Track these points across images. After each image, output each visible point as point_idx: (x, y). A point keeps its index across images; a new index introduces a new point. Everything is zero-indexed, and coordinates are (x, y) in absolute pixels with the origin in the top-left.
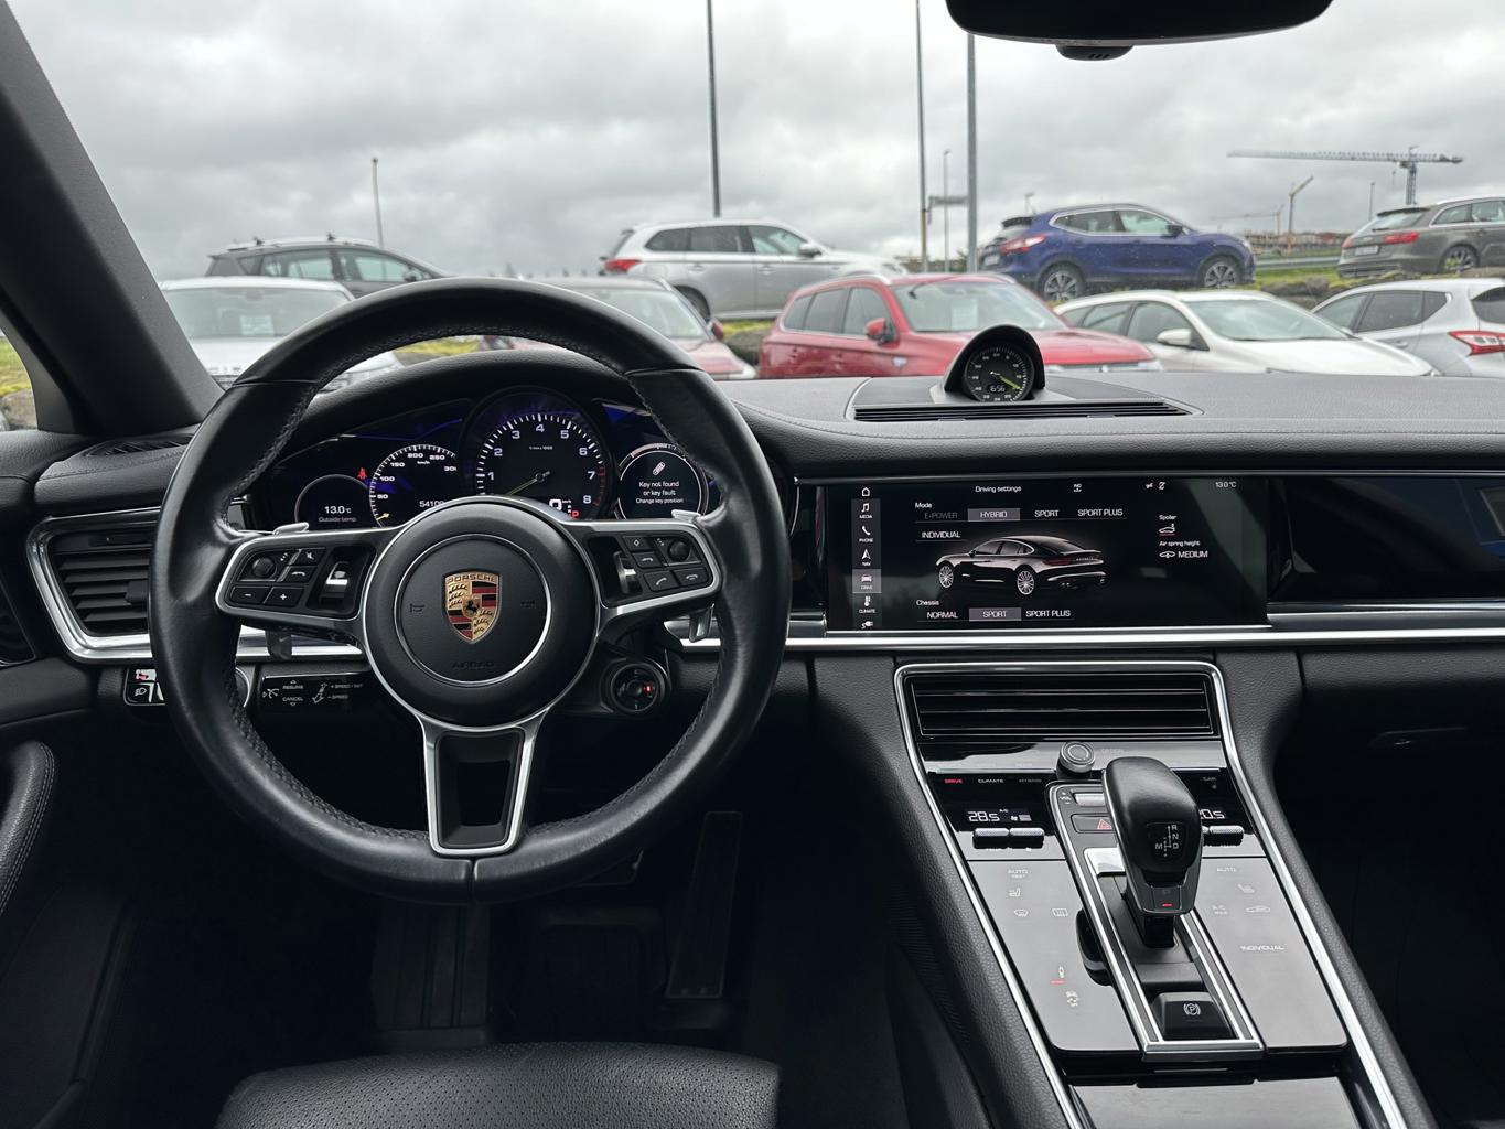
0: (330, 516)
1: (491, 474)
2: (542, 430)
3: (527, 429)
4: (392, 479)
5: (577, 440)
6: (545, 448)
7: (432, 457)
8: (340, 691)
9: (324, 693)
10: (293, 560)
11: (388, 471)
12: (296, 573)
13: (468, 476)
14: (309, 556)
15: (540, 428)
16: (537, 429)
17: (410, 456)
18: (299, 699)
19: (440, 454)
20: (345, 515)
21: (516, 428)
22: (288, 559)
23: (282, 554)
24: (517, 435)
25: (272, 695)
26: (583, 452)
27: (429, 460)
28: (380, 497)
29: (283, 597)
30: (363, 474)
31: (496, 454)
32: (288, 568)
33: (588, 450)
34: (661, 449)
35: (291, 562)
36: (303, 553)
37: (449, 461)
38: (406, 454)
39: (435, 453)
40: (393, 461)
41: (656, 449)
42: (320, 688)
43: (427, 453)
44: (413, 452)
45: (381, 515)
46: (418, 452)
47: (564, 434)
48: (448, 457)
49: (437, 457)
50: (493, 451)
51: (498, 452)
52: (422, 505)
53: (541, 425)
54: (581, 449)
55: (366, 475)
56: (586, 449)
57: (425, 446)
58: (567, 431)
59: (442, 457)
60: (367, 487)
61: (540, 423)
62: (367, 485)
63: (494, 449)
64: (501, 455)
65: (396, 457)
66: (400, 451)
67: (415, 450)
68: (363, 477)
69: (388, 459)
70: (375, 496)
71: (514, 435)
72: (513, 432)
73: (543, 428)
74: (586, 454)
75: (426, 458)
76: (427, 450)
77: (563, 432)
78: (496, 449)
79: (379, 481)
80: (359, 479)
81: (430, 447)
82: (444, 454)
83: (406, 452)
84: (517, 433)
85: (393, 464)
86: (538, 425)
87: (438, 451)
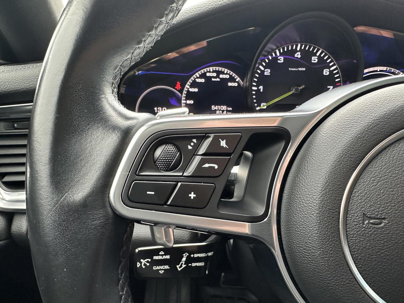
1: (261, 87)
2: (299, 56)
3: (289, 55)
4: (196, 90)
5: (322, 64)
6: (300, 69)
7: (221, 76)
8: (198, 260)
9: (185, 261)
10: (203, 150)
11: (194, 84)
12: (207, 165)
14: (223, 143)
16: (296, 56)
17: (208, 74)
18: (167, 267)
19: (227, 74)
21: (281, 54)
22: (197, 147)
23: (190, 139)
24: (281, 60)
25: (145, 265)
26: (326, 72)
27: (219, 78)
28: (188, 102)
29: (192, 195)
30: (178, 86)
31: (266, 74)
32: (197, 160)
33: (330, 71)
34: (380, 71)
35: (202, 151)
36: (216, 142)
37: (231, 80)
38: (205, 73)
39: (223, 73)
40: (197, 78)
41: (377, 71)
42: (183, 257)
43: (219, 73)
44: (210, 72)
46: (213, 72)
47: (315, 60)
48: (231, 76)
49: (224, 76)
50: (263, 72)
51: (267, 72)
52: (213, 108)
53: (299, 53)
54: (325, 70)
55: (181, 87)
56: (328, 70)
57: (217, 68)
58: (317, 57)
59: (227, 77)
60: (181, 95)
61: (299, 51)
62: (181, 94)
63: (264, 70)
64: (269, 74)
65: (200, 75)
66: (202, 71)
67: (211, 71)
68: (178, 88)
69: (194, 76)
70: (185, 102)
71: (279, 60)
72: (279, 58)
73: (300, 55)
74: (328, 74)
75: (218, 76)
76: (218, 71)
77: (314, 58)
78: (266, 70)
79: (188, 91)
80: (176, 89)
81: (220, 69)
82: (229, 74)
83: (205, 72)
84: (281, 59)
85: (197, 80)
86: (297, 53)
87: (225, 72)
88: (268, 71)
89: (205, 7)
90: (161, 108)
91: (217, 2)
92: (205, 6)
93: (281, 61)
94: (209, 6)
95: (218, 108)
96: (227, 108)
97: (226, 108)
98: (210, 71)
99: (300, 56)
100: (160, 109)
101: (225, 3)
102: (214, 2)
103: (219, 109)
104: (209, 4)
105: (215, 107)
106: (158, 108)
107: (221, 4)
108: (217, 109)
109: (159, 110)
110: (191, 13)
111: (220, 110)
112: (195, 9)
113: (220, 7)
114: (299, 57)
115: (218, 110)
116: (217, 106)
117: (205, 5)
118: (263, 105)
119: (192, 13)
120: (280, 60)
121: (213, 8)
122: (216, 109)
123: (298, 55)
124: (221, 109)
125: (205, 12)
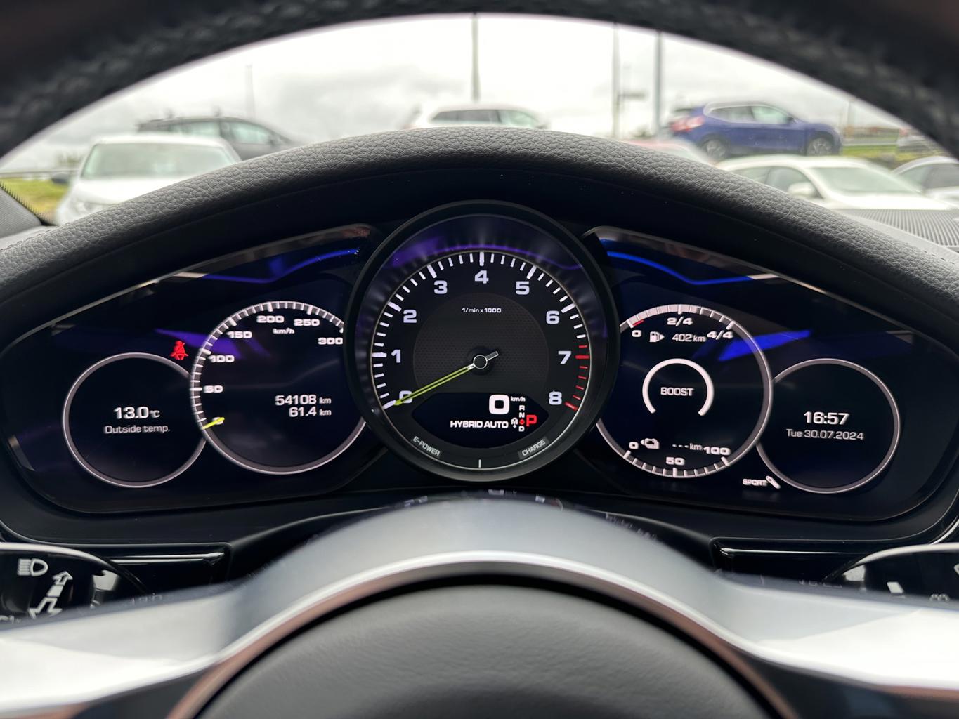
0: (124, 423)
1: (397, 353)
2: (485, 280)
3: (460, 277)
4: (230, 359)
5: (542, 299)
6: (489, 310)
7: (298, 322)
11: (223, 344)
13: (361, 354)
15: (482, 277)
16: (477, 278)
17: (261, 319)
19: (313, 316)
20: (150, 421)
21: (441, 276)
24: (443, 288)
26: (552, 318)
27: (293, 327)
28: (209, 389)
30: (180, 351)
31: (406, 320)
33: (561, 315)
37: (327, 329)
38: (253, 317)
39: (303, 315)
40: (232, 329)
43: (291, 315)
44: (266, 313)
45: (209, 421)
46: (276, 312)
47: (522, 288)
48: (324, 322)
49: (307, 322)
50: (401, 315)
51: (410, 317)
52: (280, 402)
53: (484, 273)
54: (549, 313)
55: (186, 352)
56: (557, 313)
57: (286, 304)
58: (527, 283)
59: (316, 323)
60: (187, 372)
61: (483, 268)
62: (187, 370)
63: (402, 311)
64: (415, 321)
65: (238, 322)
66: (245, 312)
67: (271, 310)
68: (180, 357)
69: (223, 324)
70: (200, 389)
71: (437, 287)
72: (436, 283)
73: (487, 277)
74: (557, 321)
75: (288, 323)
76: (290, 310)
77: (521, 285)
78: (406, 312)
79: (207, 363)
80: (173, 359)
81: (294, 305)
82: (319, 317)
83: (254, 314)
84: (442, 285)
85: (232, 334)
86: (479, 271)
87: (309, 313)
88: (411, 314)
89: (175, 200)
90: (133, 409)
91: (207, 189)
92: (176, 198)
93: (442, 290)
94: (187, 197)
95: (293, 400)
96: (318, 399)
97: (315, 399)
98: (268, 312)
99: (488, 280)
100: (129, 410)
101: (228, 191)
102: (199, 188)
103: (297, 403)
104: (187, 192)
105: (284, 398)
106: (126, 409)
107: (217, 194)
108: (290, 402)
109: (129, 413)
110: (140, 215)
111: (299, 406)
112: (152, 203)
113: (213, 200)
114: (485, 282)
115: (293, 405)
116: (290, 397)
117: (176, 194)
118: (404, 395)
119: (143, 216)
120: (440, 287)
121: (196, 203)
122: (286, 402)
123: (482, 276)
124: (302, 403)
125: (176, 213)
